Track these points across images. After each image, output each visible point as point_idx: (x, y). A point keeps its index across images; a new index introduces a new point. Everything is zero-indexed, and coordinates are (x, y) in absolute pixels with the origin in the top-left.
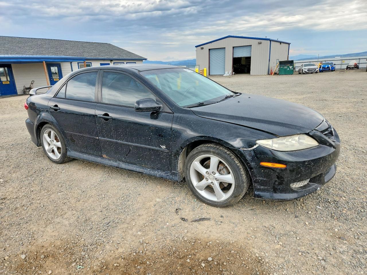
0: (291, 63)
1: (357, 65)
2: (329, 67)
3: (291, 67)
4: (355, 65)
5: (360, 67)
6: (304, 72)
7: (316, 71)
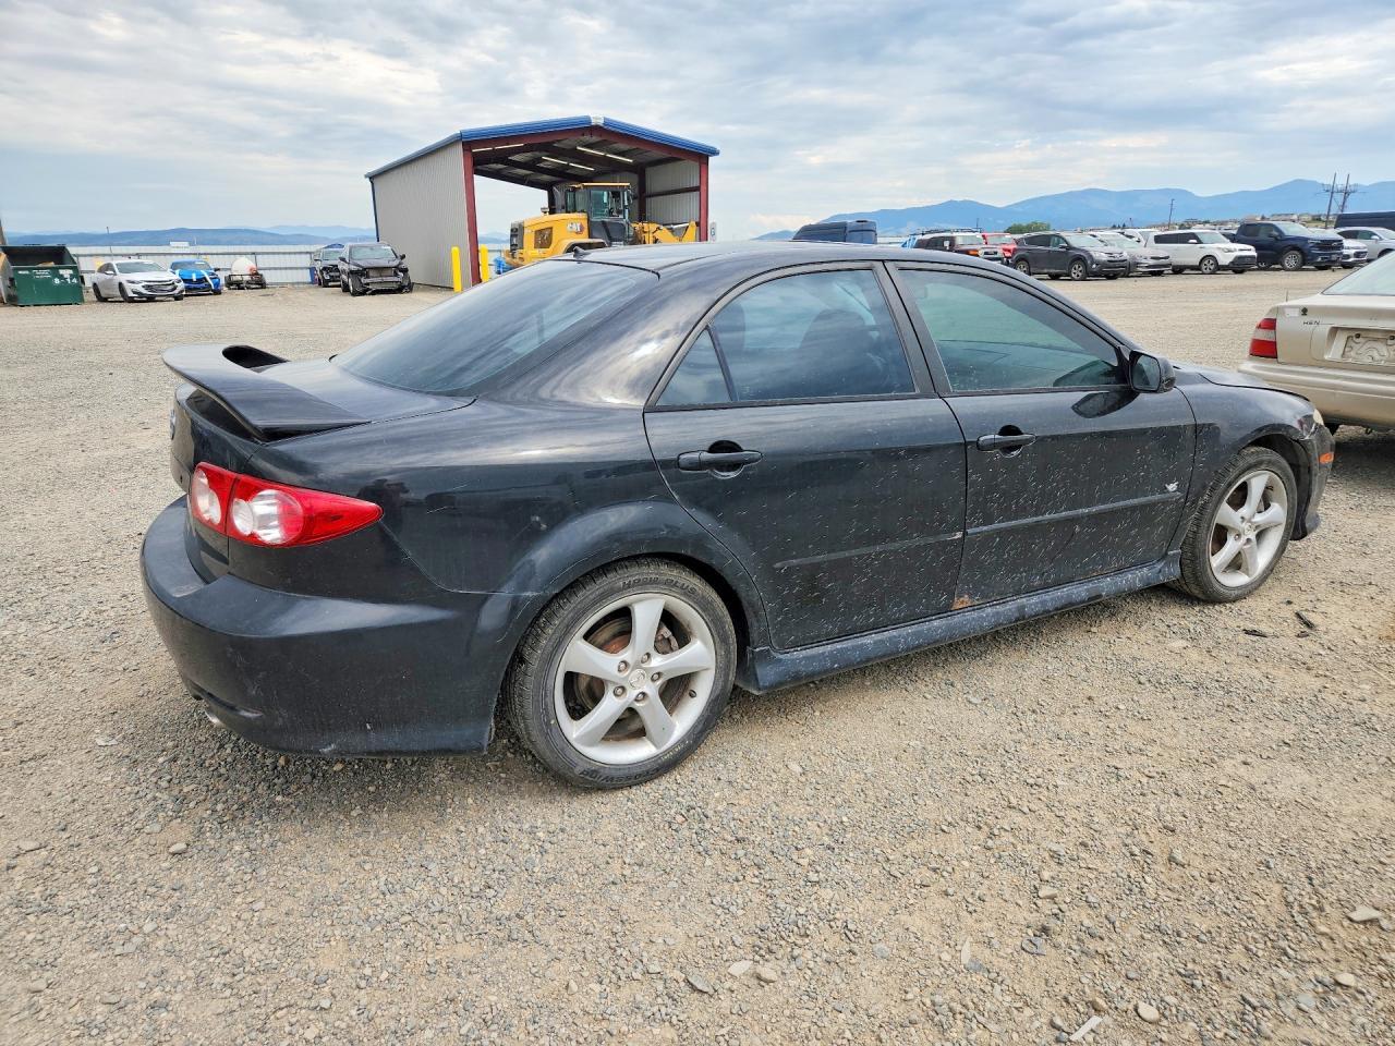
0: (58, 255)
1: (257, 274)
2: (205, 278)
3: (66, 273)
4: (253, 275)
5: (268, 280)
6: (131, 294)
7: (176, 292)
